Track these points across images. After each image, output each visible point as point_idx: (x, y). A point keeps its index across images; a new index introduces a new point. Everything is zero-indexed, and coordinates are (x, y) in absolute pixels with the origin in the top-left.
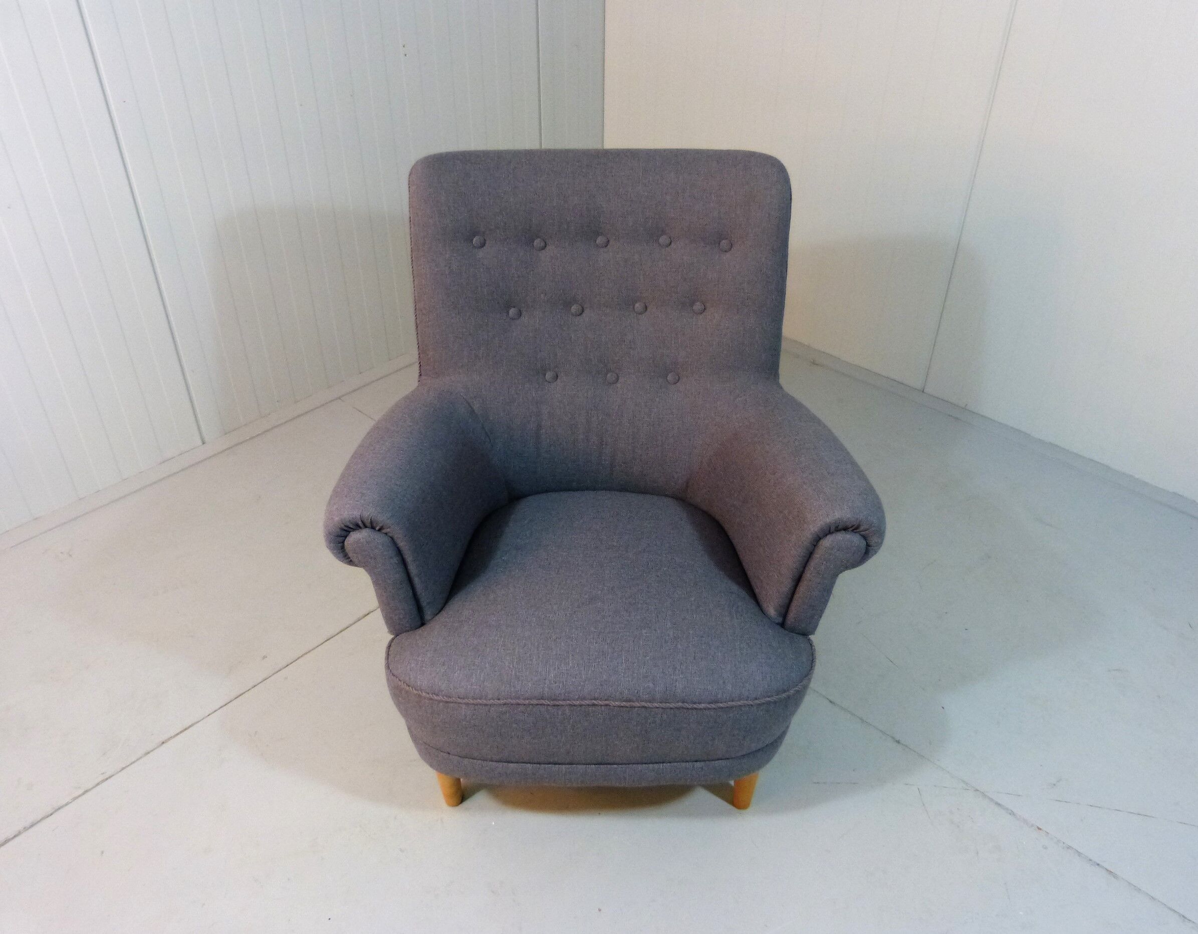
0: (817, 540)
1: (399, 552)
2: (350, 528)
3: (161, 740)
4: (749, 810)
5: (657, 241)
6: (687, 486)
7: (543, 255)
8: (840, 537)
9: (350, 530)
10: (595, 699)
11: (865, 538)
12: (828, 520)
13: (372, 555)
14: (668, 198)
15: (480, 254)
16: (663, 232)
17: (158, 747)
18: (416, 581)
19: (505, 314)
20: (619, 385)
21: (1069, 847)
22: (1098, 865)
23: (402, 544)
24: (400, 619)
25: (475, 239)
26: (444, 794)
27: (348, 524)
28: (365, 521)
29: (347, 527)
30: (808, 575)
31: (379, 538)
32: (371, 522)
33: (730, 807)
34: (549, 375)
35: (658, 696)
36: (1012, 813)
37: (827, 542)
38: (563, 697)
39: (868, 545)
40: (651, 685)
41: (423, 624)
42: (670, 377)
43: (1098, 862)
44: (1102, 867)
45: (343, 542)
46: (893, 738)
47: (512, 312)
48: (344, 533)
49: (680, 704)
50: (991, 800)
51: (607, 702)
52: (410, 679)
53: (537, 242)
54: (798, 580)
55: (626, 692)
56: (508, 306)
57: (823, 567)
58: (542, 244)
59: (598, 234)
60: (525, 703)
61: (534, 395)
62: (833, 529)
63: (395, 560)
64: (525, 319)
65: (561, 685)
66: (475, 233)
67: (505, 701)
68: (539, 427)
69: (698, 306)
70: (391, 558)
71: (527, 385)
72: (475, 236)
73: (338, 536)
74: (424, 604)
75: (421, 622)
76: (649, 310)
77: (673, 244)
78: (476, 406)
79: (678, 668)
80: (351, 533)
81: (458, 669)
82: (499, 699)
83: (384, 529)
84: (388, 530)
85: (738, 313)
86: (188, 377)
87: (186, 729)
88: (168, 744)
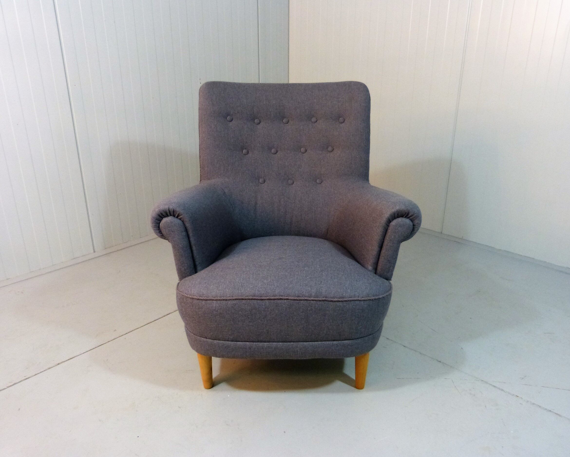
0: (389, 221)
1: (186, 230)
2: (163, 215)
3: (58, 362)
4: (364, 390)
5: (310, 120)
6: (327, 232)
7: (259, 127)
8: (400, 220)
9: (163, 216)
10: (281, 296)
11: (412, 220)
12: (393, 210)
13: (173, 230)
14: (315, 100)
15: (231, 124)
16: (313, 116)
17: (56, 366)
18: (194, 248)
19: (241, 152)
20: (294, 185)
21: (534, 404)
22: (550, 411)
23: (188, 225)
24: (185, 270)
25: (228, 117)
26: (203, 380)
27: (162, 212)
28: (171, 210)
29: (162, 214)
30: (386, 243)
31: (177, 221)
32: (174, 211)
33: (353, 388)
34: (261, 180)
35: (313, 294)
36: (502, 390)
37: (394, 223)
38: (265, 295)
39: (414, 225)
40: (310, 289)
41: (196, 272)
42: (318, 181)
43: (551, 410)
44: (553, 412)
45: (159, 224)
46: (437, 360)
47: (244, 151)
48: (160, 218)
49: (324, 298)
50: (491, 385)
51: (287, 298)
52: (188, 291)
53: (256, 121)
54: (381, 247)
55: (297, 292)
56: (242, 148)
57: (393, 237)
58: (259, 121)
59: (283, 117)
60: (246, 298)
61: (254, 188)
62: (396, 215)
63: (184, 233)
64: (250, 154)
65: (264, 289)
66: (228, 115)
67: (236, 297)
68: (256, 203)
69: (330, 149)
70: (182, 232)
71: (251, 184)
72: (228, 116)
73: (157, 219)
74: (197, 263)
75: (195, 270)
76: (307, 151)
77: (318, 121)
78: (226, 191)
79: (323, 281)
80: (164, 219)
81: (212, 285)
82: (233, 297)
83: (179, 216)
84: (181, 216)
85: (348, 149)
86: (90, 218)
87: (71, 359)
88: (61, 364)
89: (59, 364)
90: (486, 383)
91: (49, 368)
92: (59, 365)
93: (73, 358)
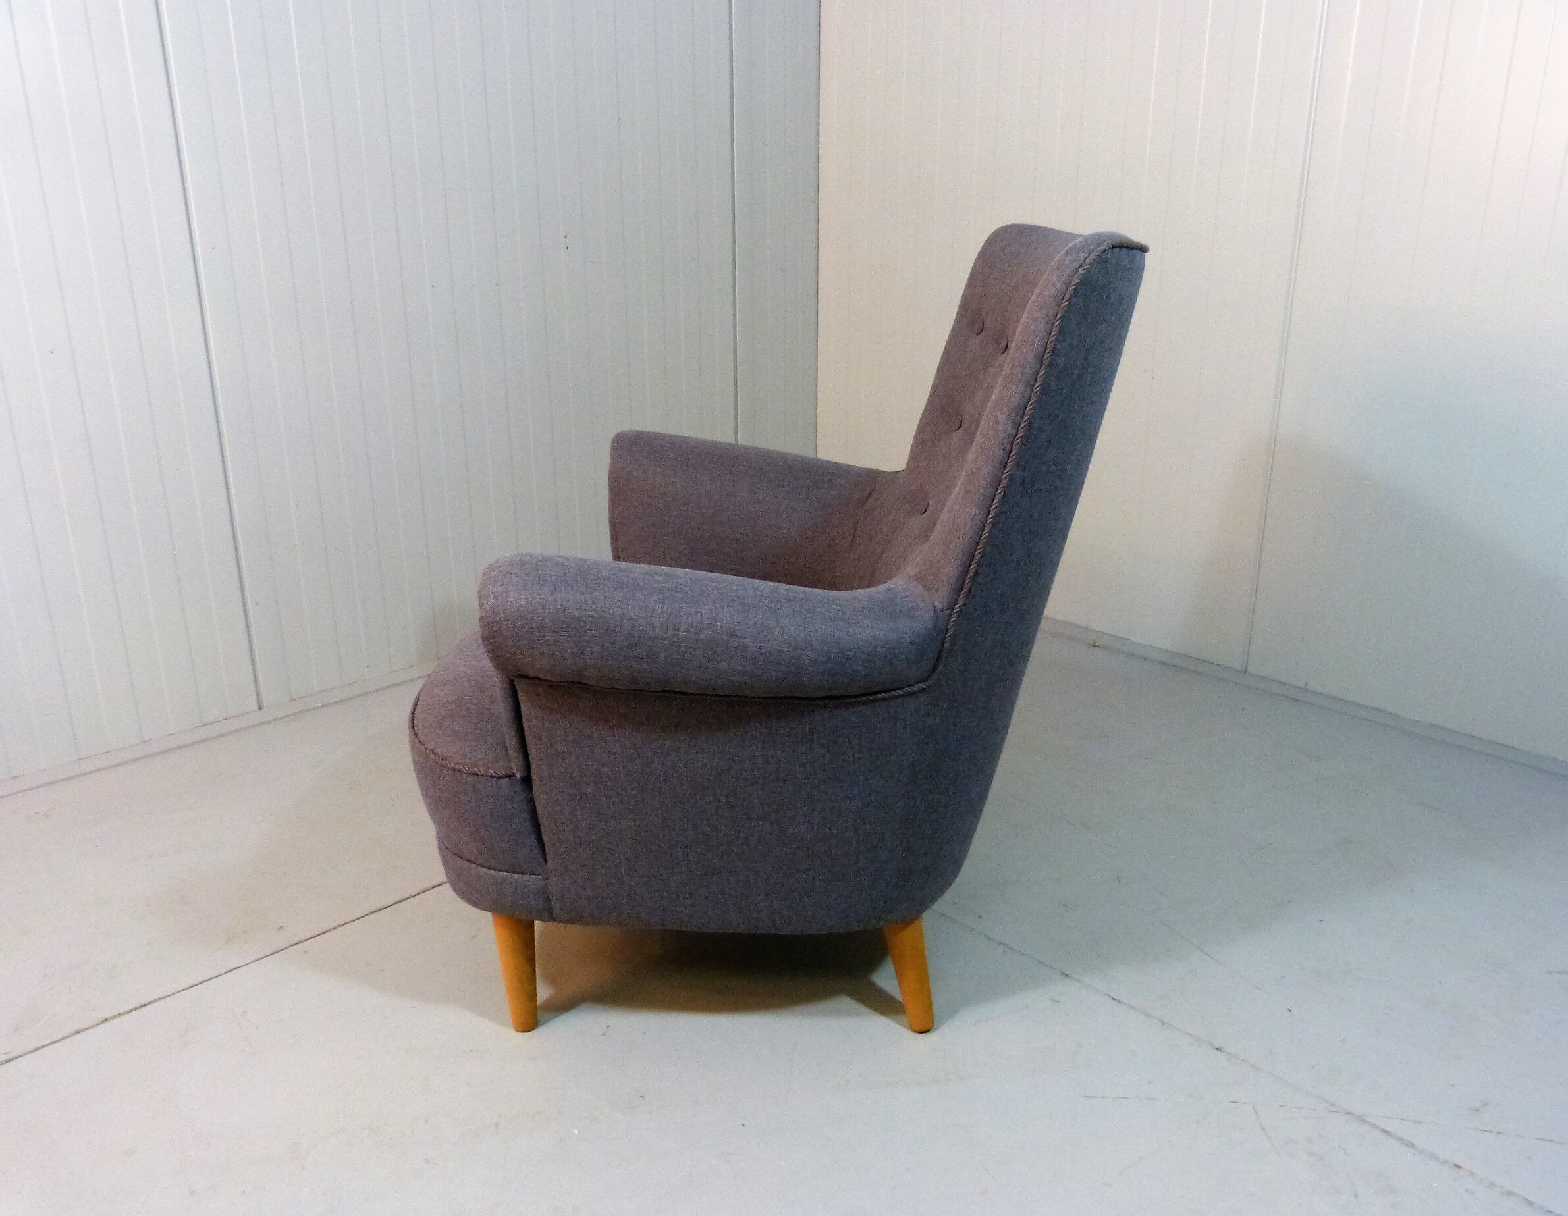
3: (105, 1015)
17: (98, 1025)
21: (1510, 1193)
36: (1410, 1145)
46: (1211, 1045)
50: (1375, 1126)
86: (251, 613)
87: (144, 1006)
88: (115, 1021)
89: (106, 1020)
90: (1362, 1120)
91: (78, 1032)
92: (107, 1023)
93: (150, 1003)
